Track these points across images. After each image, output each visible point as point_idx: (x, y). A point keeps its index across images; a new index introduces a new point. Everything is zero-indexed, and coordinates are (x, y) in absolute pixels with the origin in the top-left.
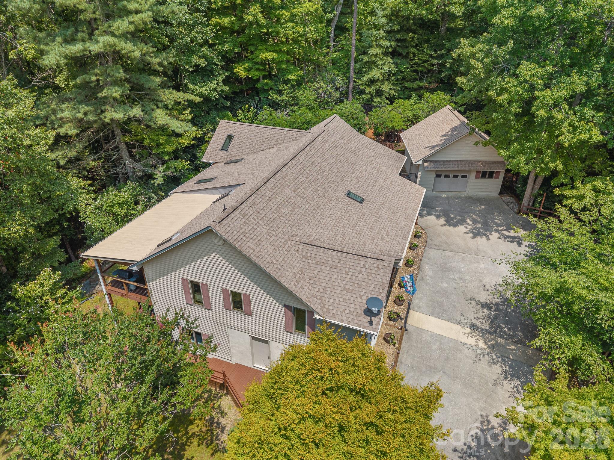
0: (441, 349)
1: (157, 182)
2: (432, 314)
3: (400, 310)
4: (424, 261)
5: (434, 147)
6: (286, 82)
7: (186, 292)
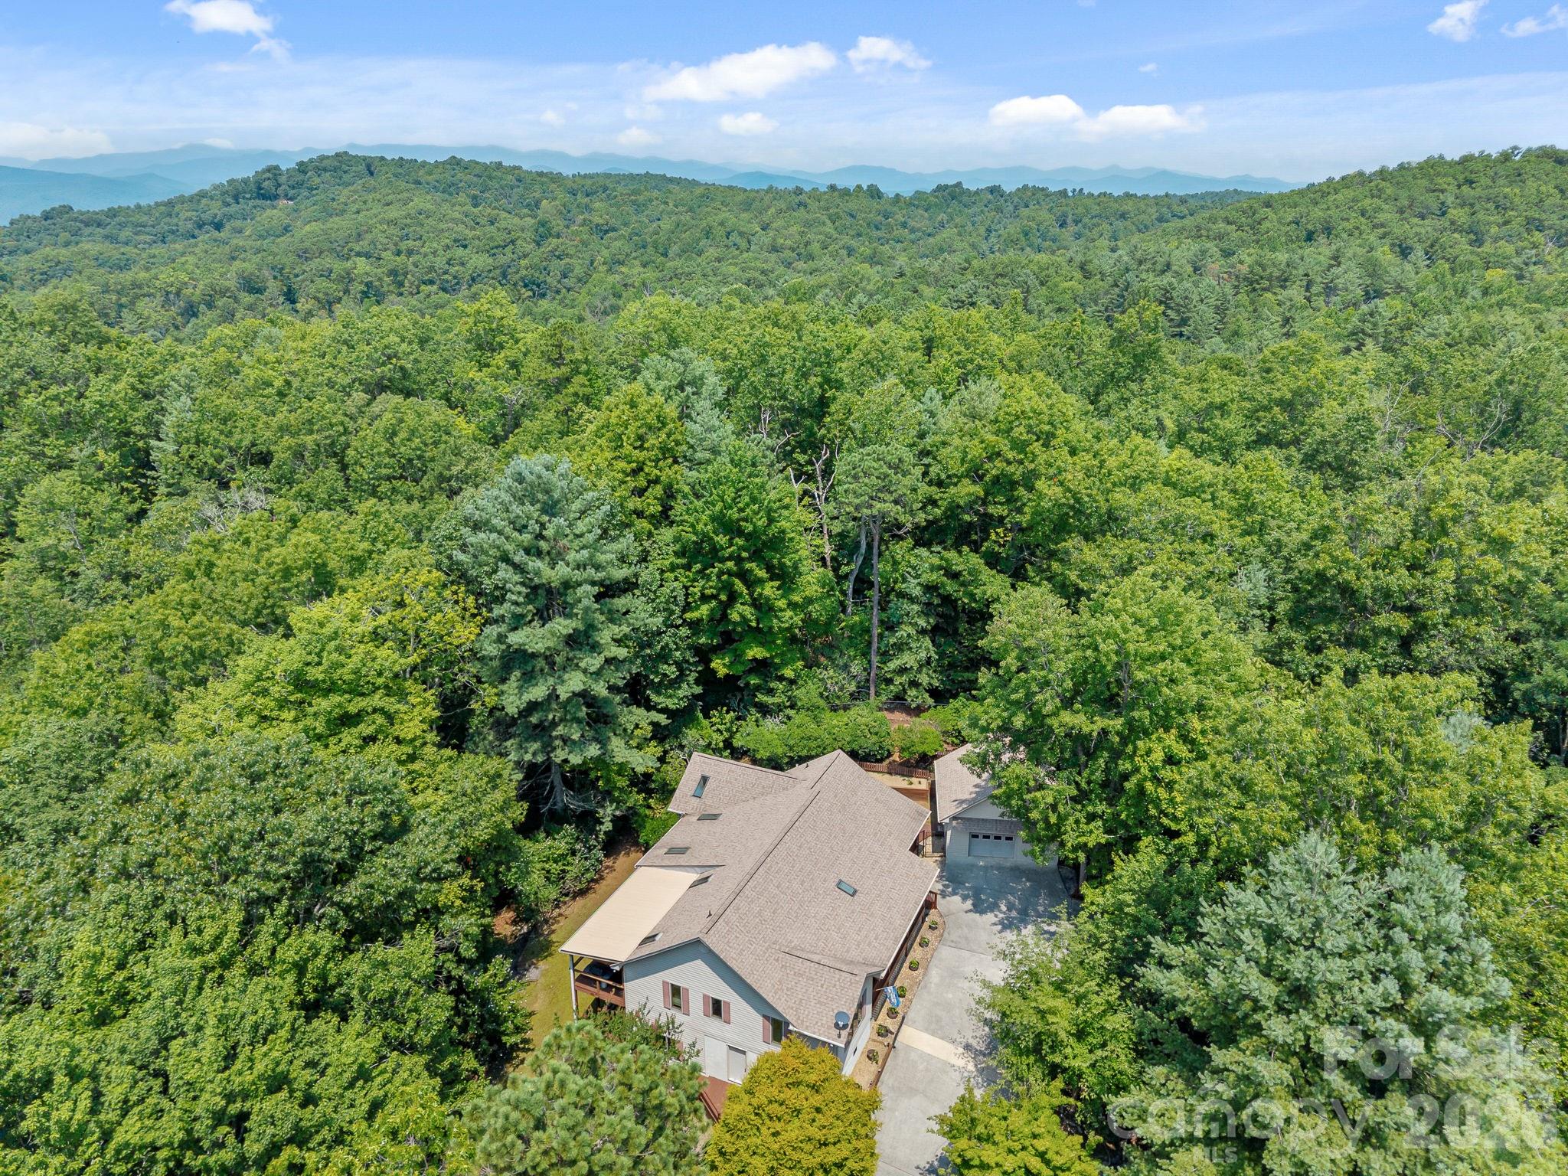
0: (927, 1070)
1: (604, 828)
2: (926, 1030)
3: (891, 1024)
4: (934, 962)
5: (962, 802)
6: (781, 678)
7: (665, 994)
